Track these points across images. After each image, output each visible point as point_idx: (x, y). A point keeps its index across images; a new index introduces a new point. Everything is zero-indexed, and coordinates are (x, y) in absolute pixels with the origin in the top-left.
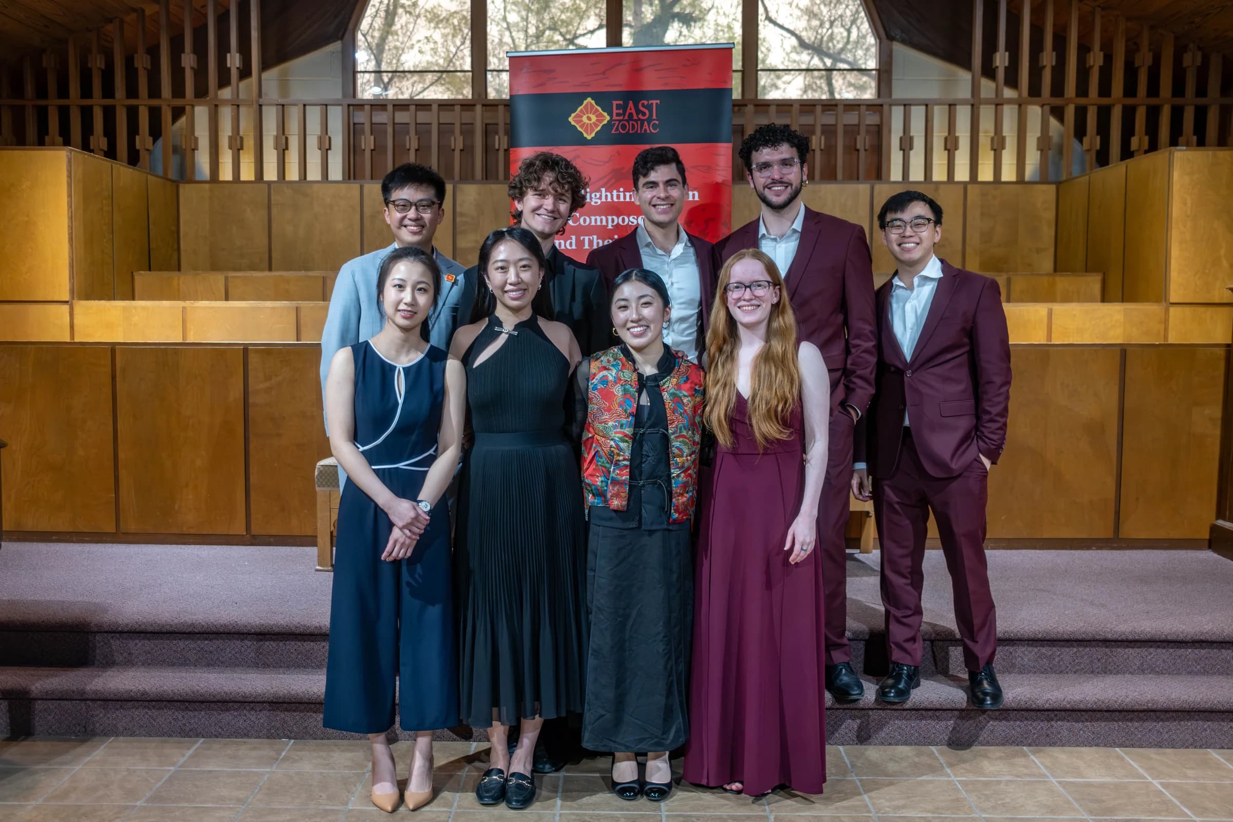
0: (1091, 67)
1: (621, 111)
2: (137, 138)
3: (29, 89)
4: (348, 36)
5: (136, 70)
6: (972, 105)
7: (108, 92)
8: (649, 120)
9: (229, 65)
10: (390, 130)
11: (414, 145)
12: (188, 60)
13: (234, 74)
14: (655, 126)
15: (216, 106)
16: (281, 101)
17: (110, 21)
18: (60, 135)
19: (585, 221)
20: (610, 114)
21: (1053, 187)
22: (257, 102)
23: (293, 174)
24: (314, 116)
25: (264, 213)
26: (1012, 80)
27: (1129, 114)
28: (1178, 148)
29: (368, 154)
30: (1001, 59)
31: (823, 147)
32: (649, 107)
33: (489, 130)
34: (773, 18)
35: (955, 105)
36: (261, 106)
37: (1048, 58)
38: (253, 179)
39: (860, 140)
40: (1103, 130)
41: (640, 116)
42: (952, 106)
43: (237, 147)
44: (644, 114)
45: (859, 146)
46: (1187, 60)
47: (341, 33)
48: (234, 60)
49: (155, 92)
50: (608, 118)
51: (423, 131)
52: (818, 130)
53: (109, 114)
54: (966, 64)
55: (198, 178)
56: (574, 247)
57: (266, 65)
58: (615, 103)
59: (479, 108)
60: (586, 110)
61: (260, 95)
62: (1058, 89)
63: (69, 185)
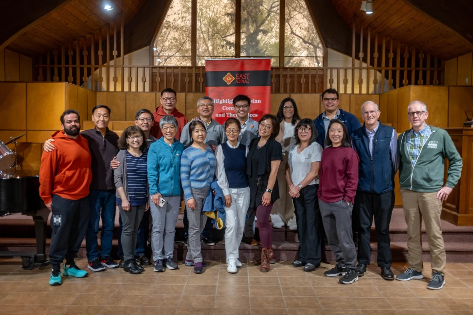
0: (390, 58)
1: (238, 77)
2: (83, 77)
3: (49, 61)
4: (151, 44)
5: (83, 56)
6: (352, 69)
7: (74, 62)
8: (247, 79)
9: (113, 54)
10: (165, 76)
11: (173, 80)
12: (100, 53)
13: (115, 57)
14: (248, 81)
15: (109, 67)
16: (130, 66)
17: (75, 40)
18: (58, 76)
19: (227, 108)
20: (235, 77)
21: (378, 96)
22: (123, 66)
23: (133, 89)
24: (141, 71)
25: (124, 102)
26: (365, 60)
27: (402, 73)
28: (412, 85)
29: (158, 83)
30: (361, 55)
31: (304, 82)
32: (247, 76)
33: (197, 75)
34: (294, 33)
35: (347, 69)
36: (123, 67)
37: (376, 55)
38: (120, 91)
39: (316, 80)
40: (394, 77)
41: (244, 78)
42: (346, 69)
43: (115, 80)
44: (245, 78)
45: (316, 82)
46: (420, 56)
47: (149, 44)
48: (115, 53)
49: (89, 63)
50: (234, 79)
51: (176, 75)
52: (303, 76)
53: (74, 69)
54: (350, 55)
55: (103, 90)
56: (224, 116)
57: (125, 53)
58: (236, 74)
59: (194, 69)
60: (228, 76)
61: (123, 64)
62: (379, 64)
63: (65, 94)
